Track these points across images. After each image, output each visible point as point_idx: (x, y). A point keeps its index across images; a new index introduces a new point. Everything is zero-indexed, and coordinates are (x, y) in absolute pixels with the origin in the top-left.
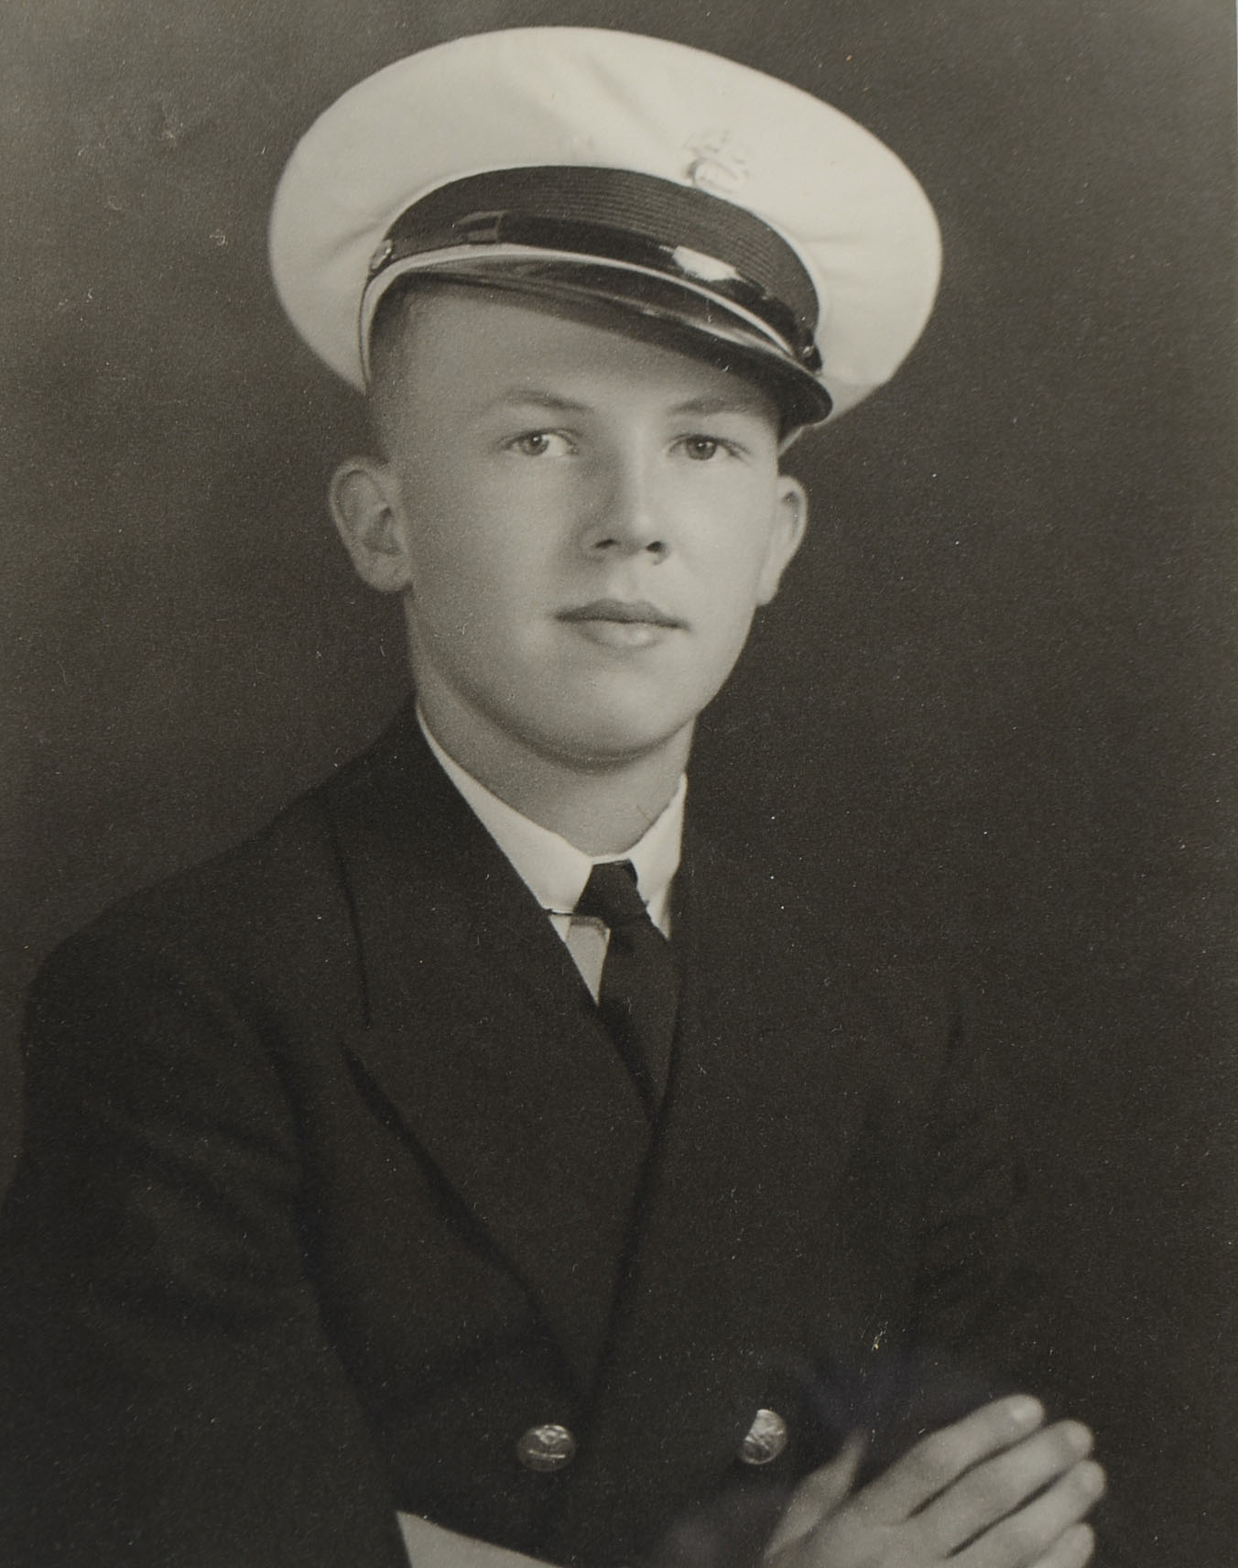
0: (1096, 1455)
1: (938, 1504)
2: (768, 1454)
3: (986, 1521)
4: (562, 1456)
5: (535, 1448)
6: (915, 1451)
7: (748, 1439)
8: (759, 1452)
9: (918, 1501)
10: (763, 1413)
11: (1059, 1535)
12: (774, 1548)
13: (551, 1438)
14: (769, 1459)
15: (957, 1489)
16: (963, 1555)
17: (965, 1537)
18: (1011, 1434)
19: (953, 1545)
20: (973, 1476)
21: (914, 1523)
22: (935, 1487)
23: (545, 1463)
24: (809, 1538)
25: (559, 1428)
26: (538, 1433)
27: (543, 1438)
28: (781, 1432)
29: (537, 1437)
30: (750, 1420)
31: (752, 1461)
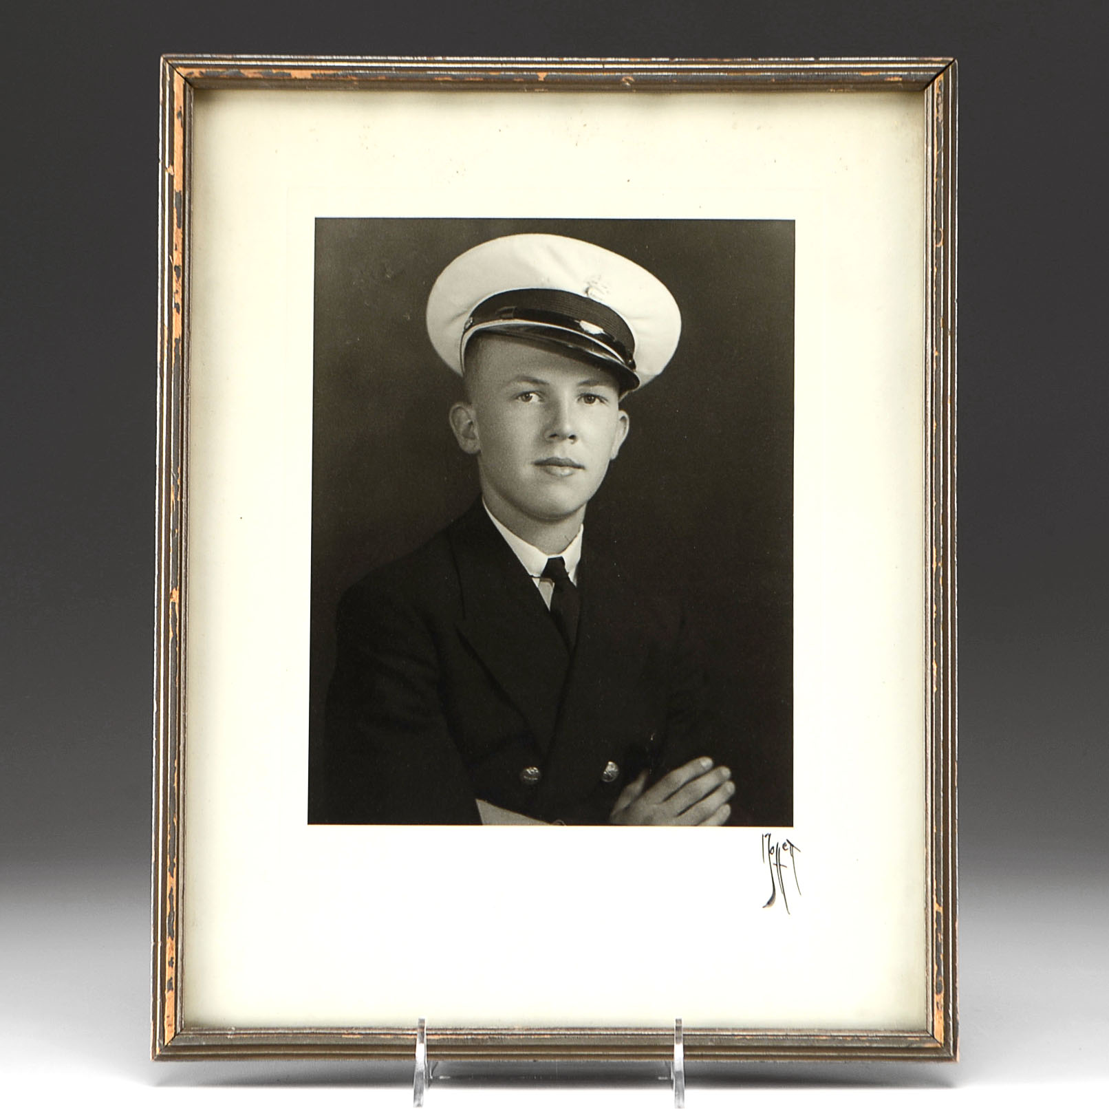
0: (732, 779)
1: (674, 797)
2: (612, 778)
3: (691, 803)
4: (536, 779)
5: (526, 776)
6: (666, 777)
7: (605, 773)
8: (608, 777)
9: (667, 795)
10: (610, 763)
11: (718, 808)
12: (614, 813)
13: (532, 772)
14: (613, 780)
15: (681, 791)
16: (683, 815)
17: (683, 809)
18: (701, 771)
19: (679, 811)
20: (687, 786)
21: (665, 804)
22: (673, 790)
23: (530, 781)
24: (627, 809)
25: (535, 769)
26: (528, 770)
27: (529, 772)
28: (616, 770)
29: (527, 772)
30: (606, 765)
31: (606, 781)
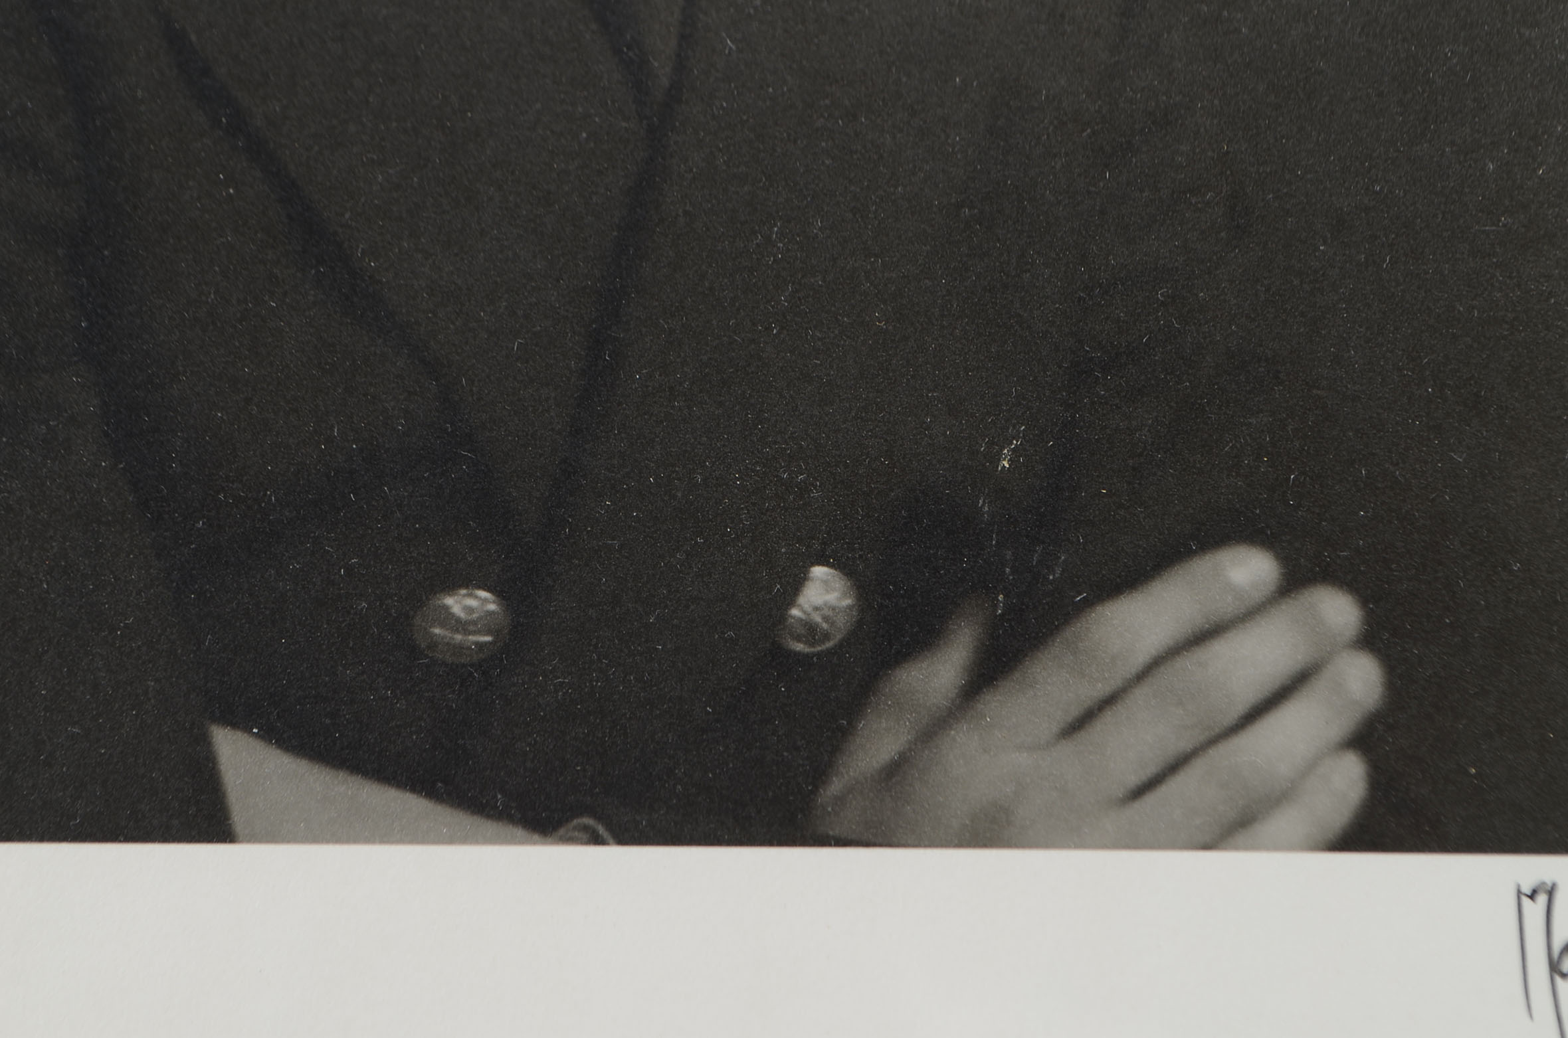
0: (1368, 640)
1: (1108, 716)
2: (826, 636)
3: (1185, 744)
4: (488, 639)
5: (443, 625)
6: (1069, 632)
7: (795, 612)
8: (811, 632)
9: (1075, 712)
10: (819, 571)
11: (1310, 767)
12: (835, 786)
13: (470, 610)
14: (829, 644)
15: (1141, 694)
16: (1150, 800)
17: (1151, 770)
18: (1227, 606)
19: (1134, 779)
20: (1166, 676)
21: (1067, 748)
22: (1101, 689)
23: (459, 649)
24: (894, 771)
25: (483, 594)
26: (449, 601)
27: (457, 610)
28: (848, 602)
29: (447, 608)
30: (797, 583)
31: (799, 647)
